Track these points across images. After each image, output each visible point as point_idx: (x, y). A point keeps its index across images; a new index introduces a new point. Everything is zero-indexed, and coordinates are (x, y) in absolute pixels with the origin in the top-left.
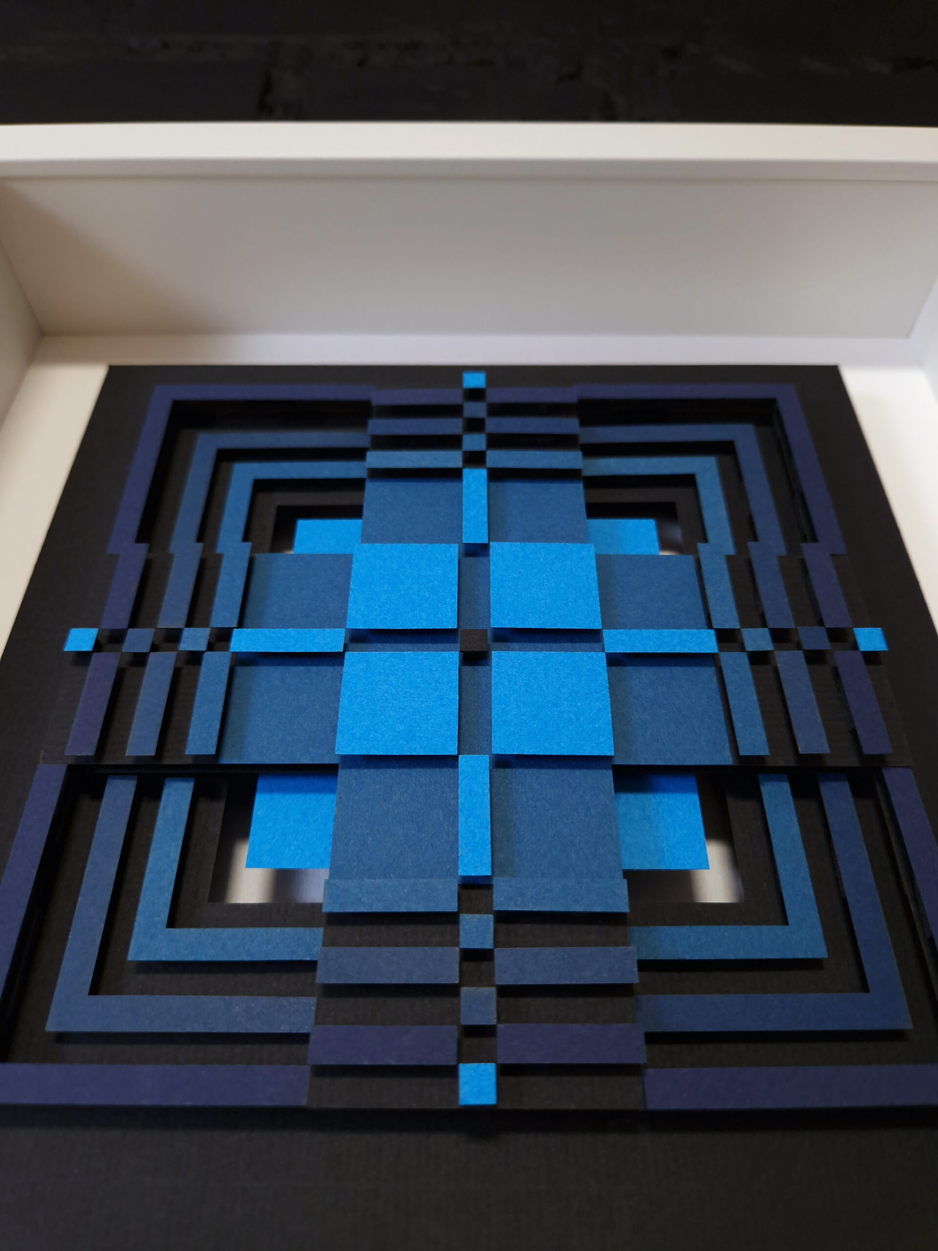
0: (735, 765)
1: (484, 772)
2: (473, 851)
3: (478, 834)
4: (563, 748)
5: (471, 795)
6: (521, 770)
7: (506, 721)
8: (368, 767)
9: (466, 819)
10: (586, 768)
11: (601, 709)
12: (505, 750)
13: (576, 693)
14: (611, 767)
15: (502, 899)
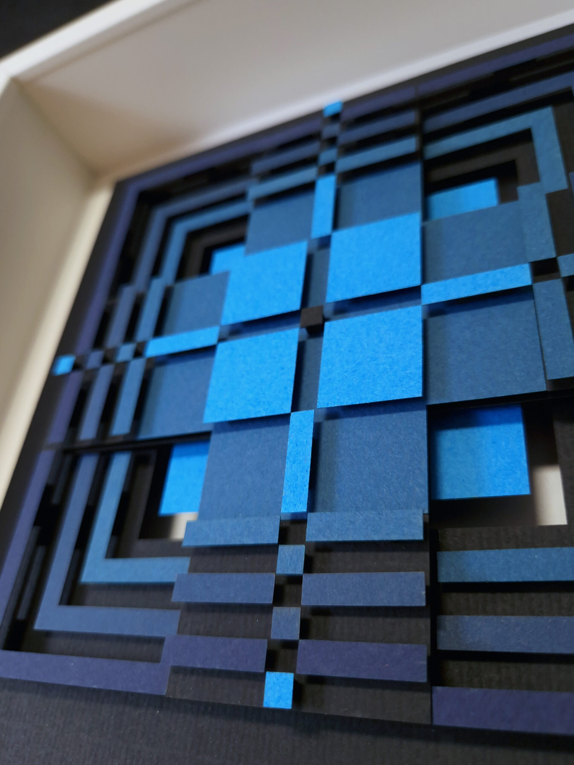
0: (549, 390)
1: (309, 424)
2: (294, 491)
3: (299, 477)
4: (376, 395)
5: (297, 445)
6: (346, 420)
7: (330, 379)
8: (231, 430)
9: (292, 465)
10: (403, 411)
11: (413, 356)
12: (328, 404)
13: (392, 345)
14: (425, 407)
15: (314, 532)
